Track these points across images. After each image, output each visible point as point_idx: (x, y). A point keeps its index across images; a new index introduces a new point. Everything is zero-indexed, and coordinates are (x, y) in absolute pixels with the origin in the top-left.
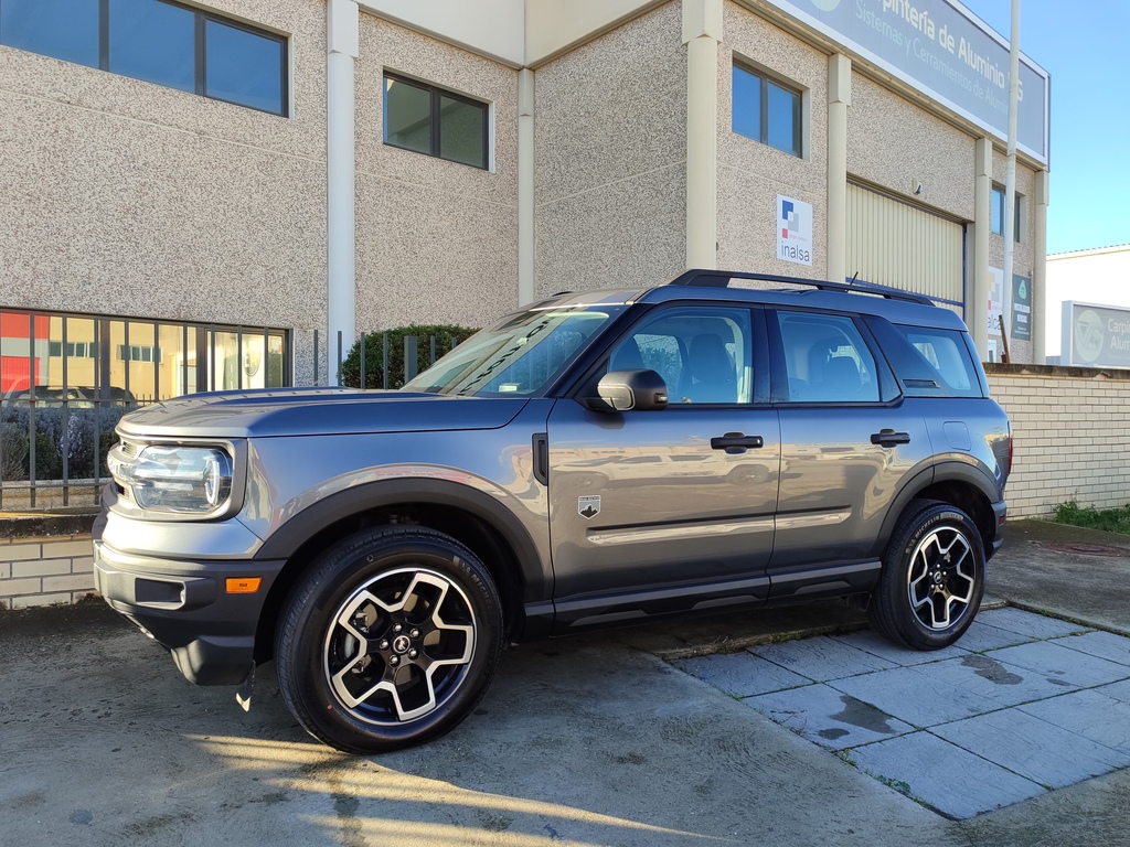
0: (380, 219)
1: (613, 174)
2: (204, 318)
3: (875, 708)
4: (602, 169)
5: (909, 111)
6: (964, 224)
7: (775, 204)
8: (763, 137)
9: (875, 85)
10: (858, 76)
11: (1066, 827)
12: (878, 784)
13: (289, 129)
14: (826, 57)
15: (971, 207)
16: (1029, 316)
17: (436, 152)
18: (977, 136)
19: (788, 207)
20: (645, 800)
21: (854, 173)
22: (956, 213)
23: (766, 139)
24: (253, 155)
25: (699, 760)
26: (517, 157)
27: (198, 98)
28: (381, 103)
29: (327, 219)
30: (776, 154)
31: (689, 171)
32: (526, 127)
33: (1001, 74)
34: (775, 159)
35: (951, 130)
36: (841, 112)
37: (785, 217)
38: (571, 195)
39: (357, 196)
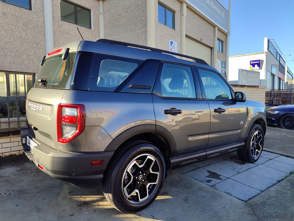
0: (61, 42)
1: (127, 32)
2: (8, 70)
3: (216, 173)
4: (123, 30)
5: (199, 19)
6: (211, 48)
7: (169, 42)
8: (165, 24)
9: (192, 12)
10: (188, 9)
11: (270, 201)
12: (225, 194)
13: (32, 14)
14: (180, 3)
15: (213, 44)
16: (225, 71)
17: (76, 23)
18: (214, 26)
19: (172, 43)
20: (172, 204)
21: (187, 34)
22: (210, 45)
23: (166, 24)
24: (21, 21)
25: (181, 192)
26: (99, 26)
27: (3, 3)
28: (60, 8)
29: (45, 41)
30: (169, 29)
31: (147, 32)
32: (101, 17)
33: (220, 11)
34: (168, 30)
35: (209, 24)
36: (184, 18)
37: (171, 45)
38: (115, 37)
39: (54, 35)
